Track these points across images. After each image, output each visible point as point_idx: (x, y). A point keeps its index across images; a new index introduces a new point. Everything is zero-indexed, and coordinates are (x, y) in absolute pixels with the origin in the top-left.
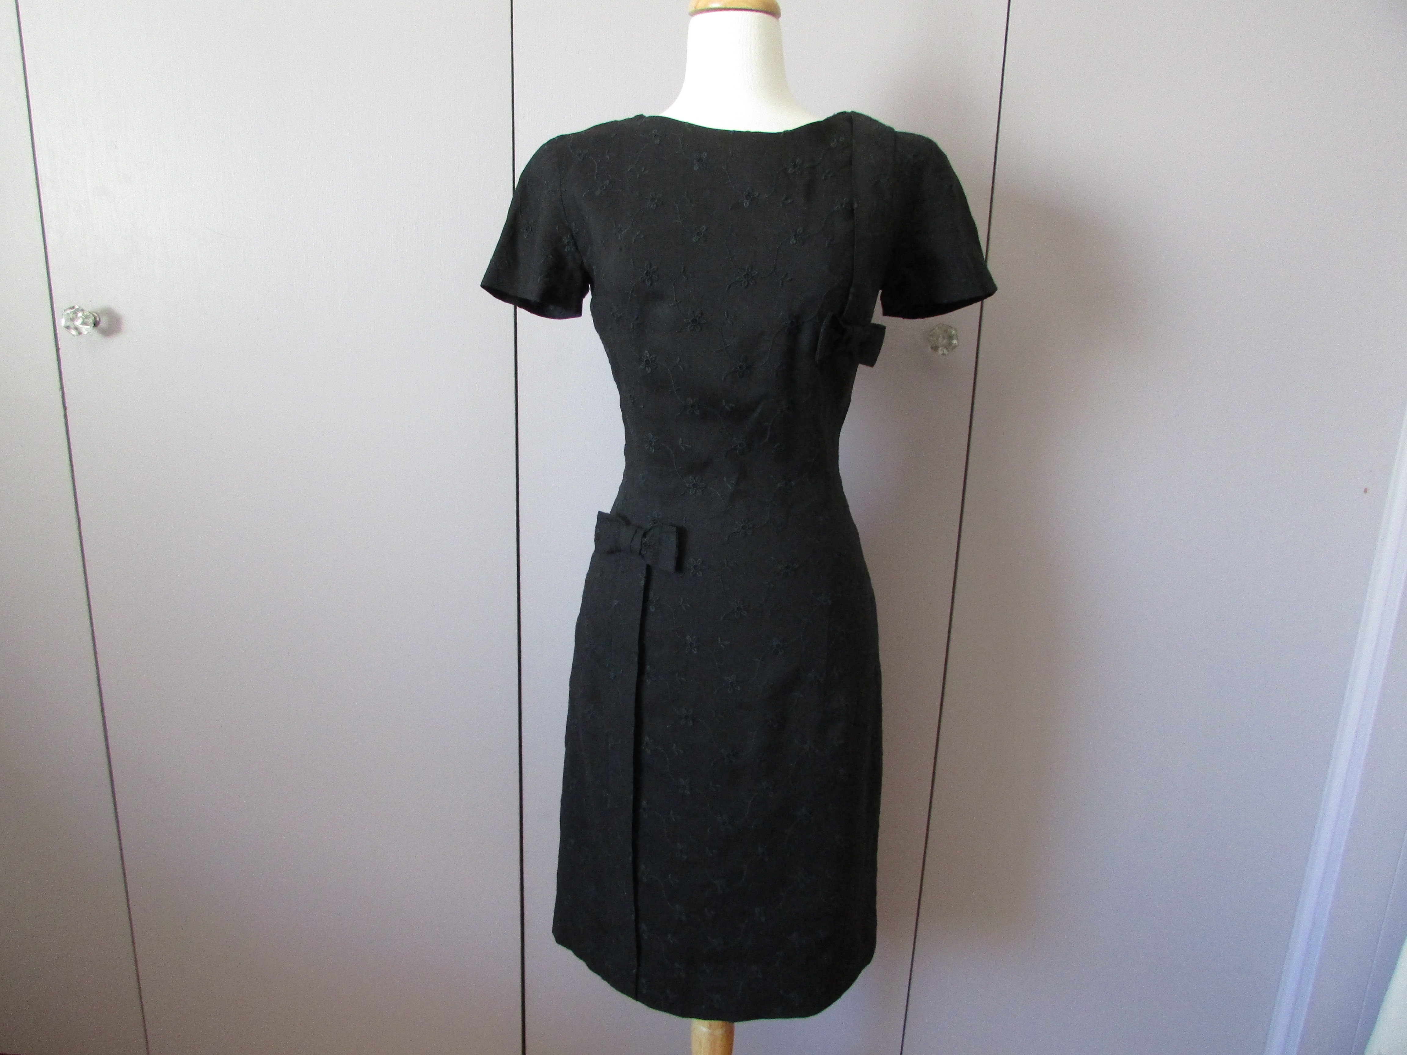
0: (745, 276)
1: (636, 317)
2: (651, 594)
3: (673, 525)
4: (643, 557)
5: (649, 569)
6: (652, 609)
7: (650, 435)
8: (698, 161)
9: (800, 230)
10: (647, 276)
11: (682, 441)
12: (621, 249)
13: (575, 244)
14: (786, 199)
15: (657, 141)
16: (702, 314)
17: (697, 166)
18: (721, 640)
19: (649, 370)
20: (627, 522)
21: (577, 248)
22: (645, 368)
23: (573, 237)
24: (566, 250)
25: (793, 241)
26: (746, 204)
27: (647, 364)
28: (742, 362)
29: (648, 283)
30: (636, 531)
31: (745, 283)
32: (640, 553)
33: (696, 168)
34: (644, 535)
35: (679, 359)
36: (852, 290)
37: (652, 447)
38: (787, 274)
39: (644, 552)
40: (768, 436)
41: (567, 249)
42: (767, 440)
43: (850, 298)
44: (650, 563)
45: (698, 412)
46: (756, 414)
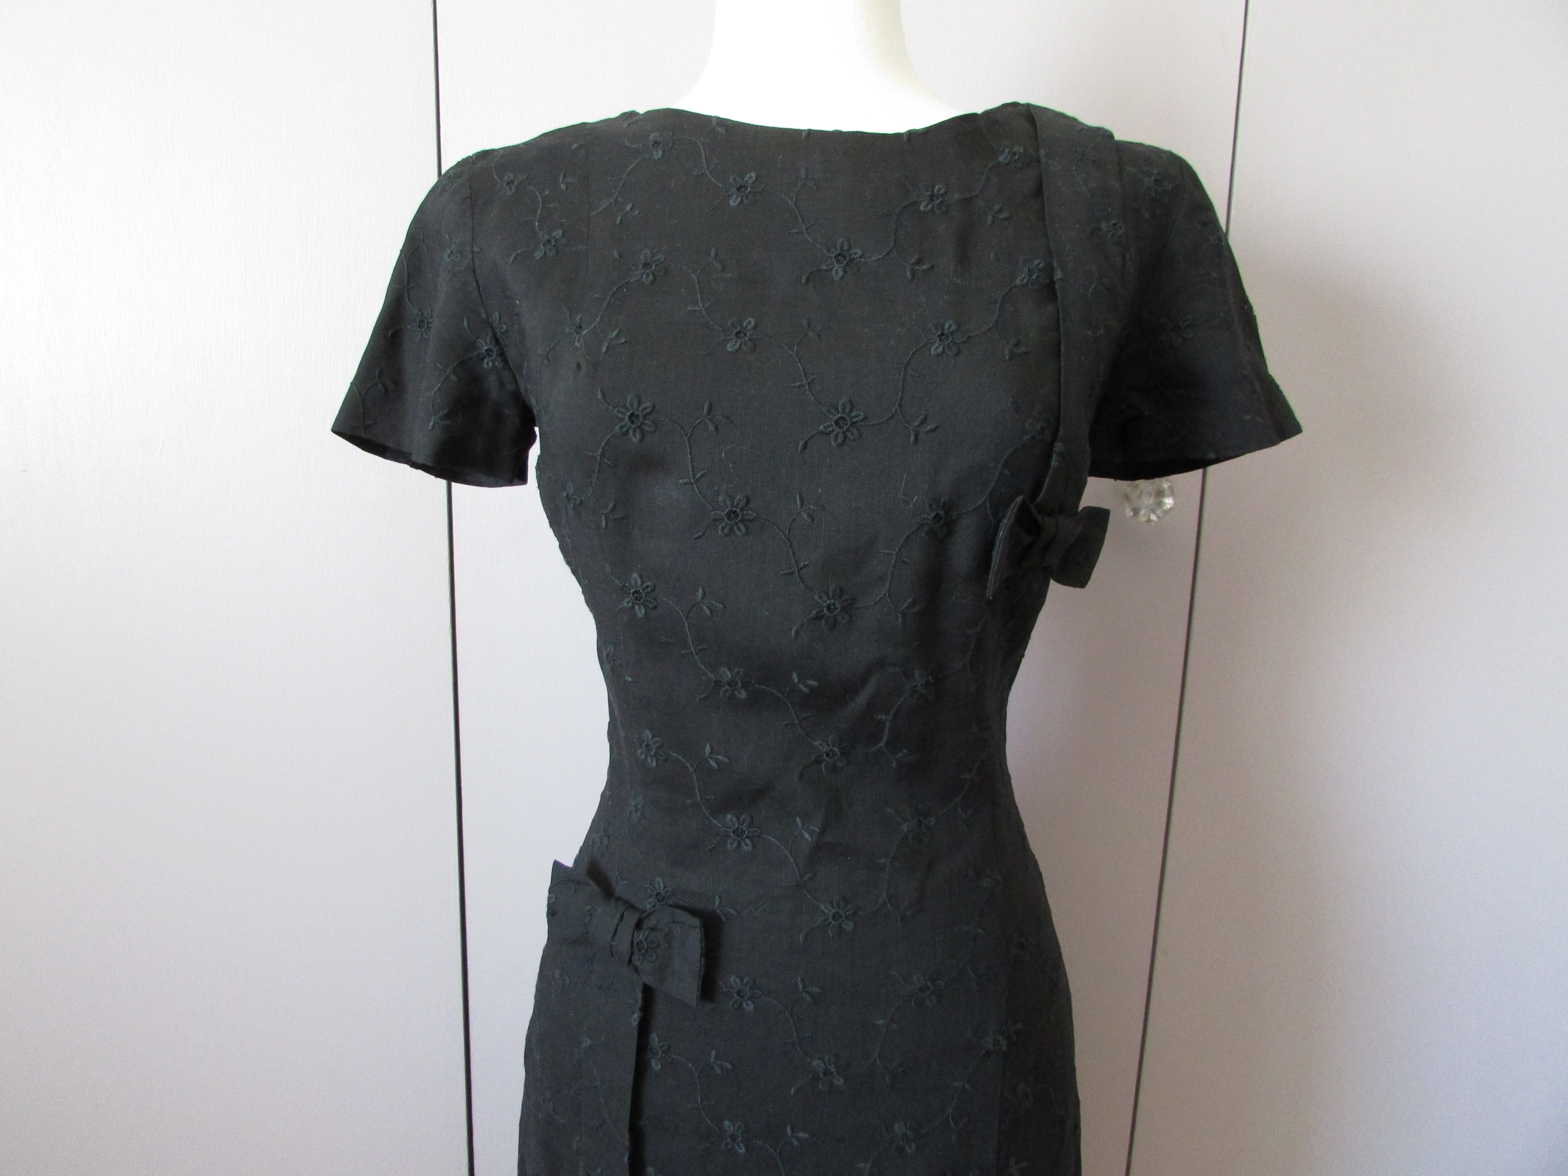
0: (837, 423)
1: (611, 506)
2: (654, 1039)
3: (693, 912)
4: (636, 970)
5: (648, 991)
6: (656, 1066)
7: (648, 734)
8: (738, 189)
9: (949, 325)
10: (632, 422)
11: (711, 747)
12: (579, 366)
13: (502, 354)
14: (919, 262)
15: (658, 154)
16: (748, 502)
17: (736, 198)
18: (793, 1131)
19: (640, 612)
20: (608, 892)
21: (506, 361)
22: (633, 607)
23: (497, 341)
24: (485, 365)
25: (935, 349)
26: (837, 273)
27: (636, 599)
28: (833, 598)
29: (635, 439)
30: (622, 917)
31: (837, 435)
32: (630, 961)
33: (733, 202)
34: (639, 926)
35: (700, 591)
36: (1058, 447)
37: (651, 756)
38: (926, 418)
39: (637, 961)
40: (885, 738)
41: (487, 364)
42: (882, 744)
43: (1054, 463)
44: (648, 980)
45: (743, 695)
46: (862, 699)
